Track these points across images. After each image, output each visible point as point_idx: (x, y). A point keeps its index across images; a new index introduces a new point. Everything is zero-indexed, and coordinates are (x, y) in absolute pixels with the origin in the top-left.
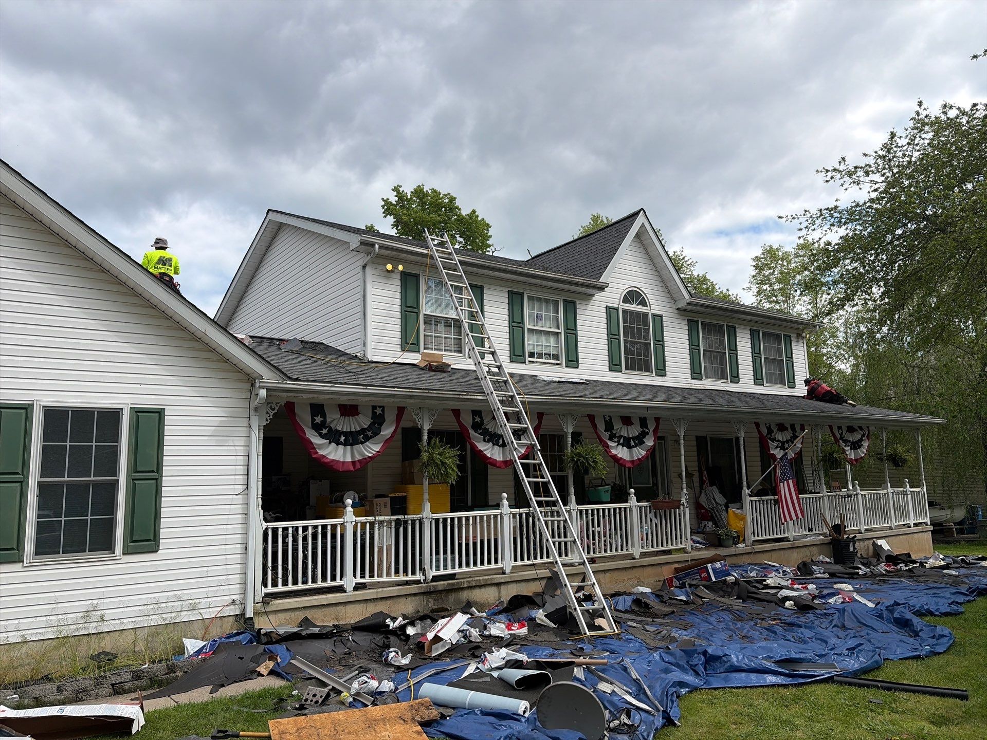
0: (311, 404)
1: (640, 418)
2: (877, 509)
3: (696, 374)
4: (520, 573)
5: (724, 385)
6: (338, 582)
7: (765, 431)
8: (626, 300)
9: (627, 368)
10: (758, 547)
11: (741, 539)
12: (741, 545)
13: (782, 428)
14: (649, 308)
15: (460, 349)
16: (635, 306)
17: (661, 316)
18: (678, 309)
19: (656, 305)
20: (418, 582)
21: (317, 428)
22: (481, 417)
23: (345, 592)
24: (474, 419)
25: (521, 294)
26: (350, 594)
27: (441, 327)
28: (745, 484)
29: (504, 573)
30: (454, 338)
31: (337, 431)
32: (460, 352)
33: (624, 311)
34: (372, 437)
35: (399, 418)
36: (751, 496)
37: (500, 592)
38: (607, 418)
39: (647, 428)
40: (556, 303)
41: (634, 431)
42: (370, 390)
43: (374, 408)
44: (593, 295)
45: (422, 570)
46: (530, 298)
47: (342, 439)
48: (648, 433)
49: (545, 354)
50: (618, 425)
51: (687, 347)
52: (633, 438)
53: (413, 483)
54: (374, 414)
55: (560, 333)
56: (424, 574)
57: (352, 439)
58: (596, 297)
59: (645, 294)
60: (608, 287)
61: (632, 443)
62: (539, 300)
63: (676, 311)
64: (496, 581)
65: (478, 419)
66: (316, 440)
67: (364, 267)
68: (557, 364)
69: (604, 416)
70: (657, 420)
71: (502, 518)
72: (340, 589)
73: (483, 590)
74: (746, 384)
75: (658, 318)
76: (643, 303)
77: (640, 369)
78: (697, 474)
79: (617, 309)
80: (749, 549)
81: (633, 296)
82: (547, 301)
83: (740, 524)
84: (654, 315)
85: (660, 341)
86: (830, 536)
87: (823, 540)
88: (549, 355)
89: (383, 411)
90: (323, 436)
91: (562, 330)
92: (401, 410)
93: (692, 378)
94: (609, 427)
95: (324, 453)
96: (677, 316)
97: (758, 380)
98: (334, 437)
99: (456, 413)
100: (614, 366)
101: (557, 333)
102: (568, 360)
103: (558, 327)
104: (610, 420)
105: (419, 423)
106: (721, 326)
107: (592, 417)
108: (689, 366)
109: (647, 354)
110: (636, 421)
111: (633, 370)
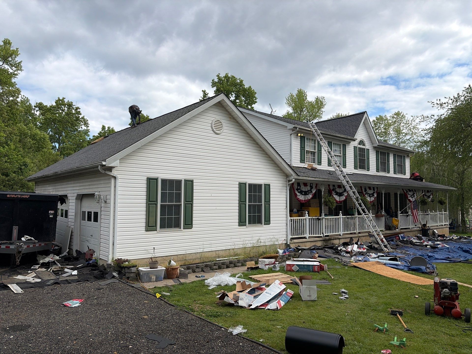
0: (297, 183)
1: (373, 187)
2: (434, 219)
3: (378, 170)
4: (345, 236)
5: (385, 174)
6: (305, 236)
7: (406, 192)
8: (359, 144)
10: (402, 230)
11: (397, 228)
12: (397, 230)
13: (410, 191)
14: (365, 147)
16: (362, 146)
17: (369, 149)
18: (373, 147)
19: (368, 146)
20: (321, 237)
21: (297, 190)
22: (335, 187)
23: (306, 238)
24: (333, 188)
25: (331, 142)
26: (308, 240)
27: (310, 154)
28: (399, 210)
29: (341, 236)
30: (313, 158)
31: (302, 191)
32: (314, 163)
33: (359, 148)
34: (310, 193)
35: (316, 187)
36: (400, 213)
37: (340, 241)
38: (365, 188)
39: (375, 191)
40: (340, 145)
41: (371, 192)
42: (316, 179)
43: (311, 184)
44: (350, 142)
45: (323, 233)
46: (334, 144)
47: (303, 193)
48: (375, 192)
50: (368, 190)
51: (375, 160)
52: (371, 194)
53: (310, 207)
54: (310, 185)
56: (323, 235)
57: (306, 193)
58: (351, 143)
59: (364, 141)
60: (355, 139)
61: (371, 196)
62: (336, 144)
63: (373, 148)
64: (339, 238)
65: (334, 188)
66: (298, 194)
67: (291, 135)
70: (377, 188)
71: (340, 219)
72: (305, 238)
73: (336, 240)
74: (391, 174)
76: (364, 145)
77: (362, 169)
78: (376, 205)
79: (357, 147)
80: (399, 231)
81: (361, 143)
82: (338, 144)
83: (397, 223)
84: (367, 149)
85: (368, 158)
86: (421, 227)
87: (419, 229)
89: (312, 185)
90: (298, 192)
91: (342, 155)
92: (317, 184)
93: (377, 172)
94: (366, 190)
95: (299, 198)
97: (395, 173)
98: (301, 192)
99: (329, 185)
100: (355, 168)
101: (340, 156)
102: (343, 165)
105: (321, 189)
106: (385, 153)
107: (361, 187)
108: (376, 167)
109: (364, 163)
110: (372, 189)
111: (360, 169)
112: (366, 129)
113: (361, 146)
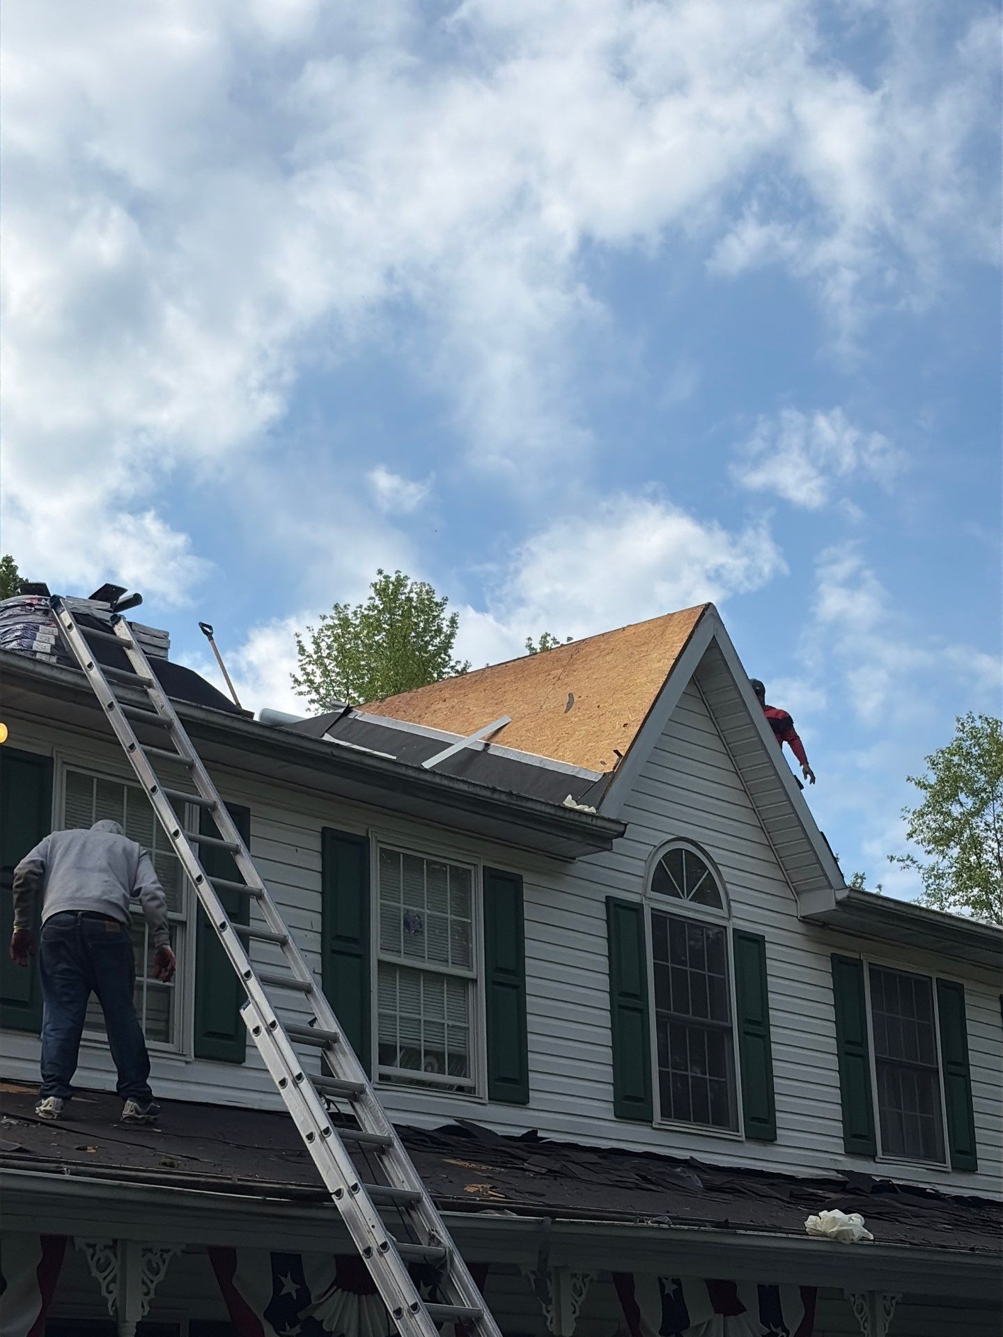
1: (760, 1287)
3: (855, 1139)
5: (935, 1174)
8: (661, 881)
9: (665, 1114)
14: (724, 913)
15: (161, 1026)
16: (686, 902)
17: (759, 941)
18: (805, 920)
19: (745, 902)
22: (299, 1278)
24: (278, 1285)
25: (362, 844)
30: (150, 987)
33: (658, 917)
35: (47, 1276)
38: (670, 1288)
39: (780, 1323)
40: (461, 877)
44: (572, 860)
46: (389, 857)
49: (427, 1053)
50: (698, 1312)
51: (832, 1045)
55: (475, 981)
58: (579, 867)
59: (714, 864)
60: (621, 835)
62: (413, 864)
63: (800, 927)
65: (290, 1287)
68: (460, 1089)
69: (660, 1279)
70: (809, 1294)
74: (994, 1177)
75: (752, 944)
76: (709, 894)
77: (701, 1118)
79: (637, 910)
81: (683, 870)
82: (436, 871)
84: (740, 935)
85: (757, 1024)
88: (439, 1056)
91: (478, 970)
96: (799, 941)
99: (224, 1260)
100: (628, 1103)
101: (465, 983)
102: (497, 1077)
103: (466, 962)
104: (679, 1292)
105: (111, 1298)
106: (922, 984)
107: (624, 1284)
108: (837, 1111)
109: (719, 1065)
110: (749, 1298)
111: (682, 1116)
112: (731, 754)
113: (683, 907)
